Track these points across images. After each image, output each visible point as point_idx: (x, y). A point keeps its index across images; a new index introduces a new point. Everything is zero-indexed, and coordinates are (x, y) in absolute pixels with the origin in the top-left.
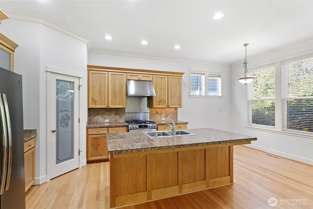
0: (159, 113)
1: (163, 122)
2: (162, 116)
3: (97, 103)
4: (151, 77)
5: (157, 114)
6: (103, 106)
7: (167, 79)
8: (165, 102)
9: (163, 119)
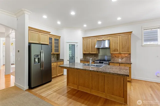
0: (117, 56)
1: (119, 62)
2: (119, 58)
3: (86, 51)
4: (109, 38)
5: (116, 57)
6: (88, 53)
7: (119, 38)
8: (118, 51)
9: (120, 60)
